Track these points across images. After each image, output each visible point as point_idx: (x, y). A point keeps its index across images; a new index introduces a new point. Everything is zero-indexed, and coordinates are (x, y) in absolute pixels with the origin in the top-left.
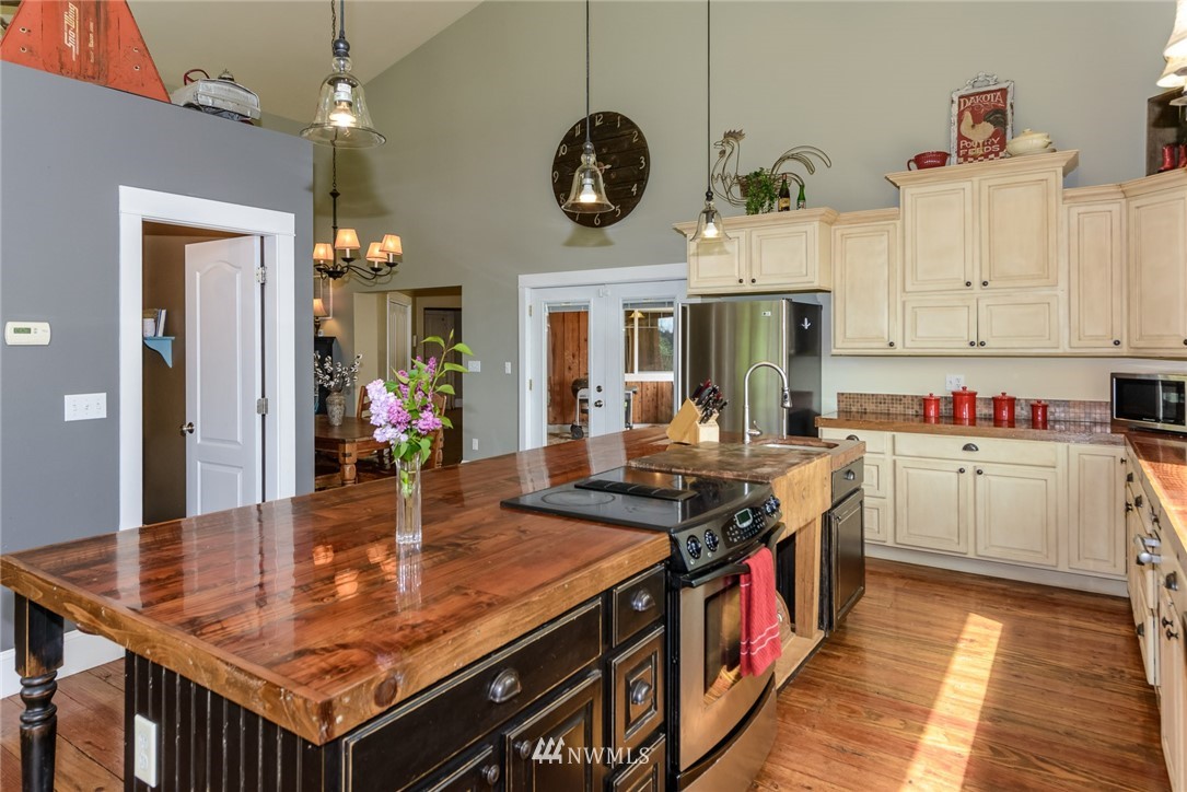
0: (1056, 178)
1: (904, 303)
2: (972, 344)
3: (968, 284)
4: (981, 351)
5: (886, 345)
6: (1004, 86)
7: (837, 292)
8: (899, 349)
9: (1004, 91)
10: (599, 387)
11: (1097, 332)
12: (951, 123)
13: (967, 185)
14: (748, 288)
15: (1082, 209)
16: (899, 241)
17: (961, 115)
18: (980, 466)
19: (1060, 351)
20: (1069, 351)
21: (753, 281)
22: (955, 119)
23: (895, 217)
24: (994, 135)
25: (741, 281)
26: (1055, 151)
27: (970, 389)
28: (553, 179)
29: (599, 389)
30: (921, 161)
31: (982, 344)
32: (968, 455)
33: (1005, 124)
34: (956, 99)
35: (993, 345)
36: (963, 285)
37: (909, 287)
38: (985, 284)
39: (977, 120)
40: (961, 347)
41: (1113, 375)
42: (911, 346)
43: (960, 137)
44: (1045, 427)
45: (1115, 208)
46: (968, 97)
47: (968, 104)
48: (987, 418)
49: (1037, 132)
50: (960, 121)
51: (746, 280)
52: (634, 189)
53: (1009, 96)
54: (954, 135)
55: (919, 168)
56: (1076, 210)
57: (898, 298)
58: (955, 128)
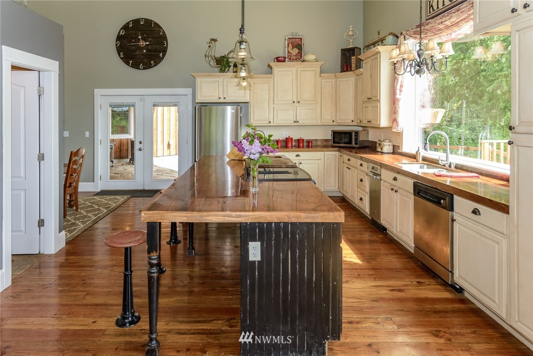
0: (318, 70)
1: (274, 108)
2: (295, 122)
3: (294, 102)
4: (297, 124)
5: (268, 122)
6: (301, 37)
7: (251, 102)
8: (272, 124)
9: (301, 39)
10: (140, 142)
11: (328, 118)
12: (285, 47)
13: (294, 69)
14: (222, 100)
15: (325, 80)
16: (272, 86)
17: (288, 44)
18: (300, 161)
19: (319, 124)
20: (321, 124)
21: (225, 98)
22: (287, 45)
23: (271, 78)
24: (298, 53)
25: (220, 98)
26: (317, 61)
27: (291, 137)
28: (117, 45)
29: (140, 143)
30: (278, 60)
31: (298, 122)
32: (298, 158)
33: (302, 50)
34: (287, 39)
35: (301, 122)
36: (292, 102)
37: (275, 103)
38: (299, 102)
39: (293, 47)
40: (291, 123)
41: (332, 131)
42: (276, 122)
43: (288, 52)
44: (312, 148)
45: (333, 80)
46: (290, 39)
47: (291, 41)
48: (295, 146)
49: (313, 54)
50: (288, 47)
51: (222, 97)
52: (161, 55)
53: (303, 41)
54: (287, 51)
55: (278, 62)
56: (323, 80)
57: (272, 106)
58: (287, 49)
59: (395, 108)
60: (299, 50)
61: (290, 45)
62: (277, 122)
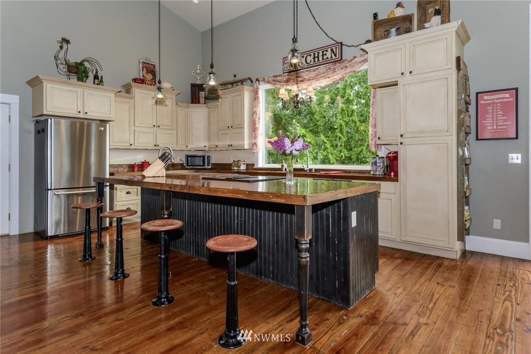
0: (175, 99)
1: (134, 130)
2: (155, 146)
3: (154, 126)
4: (157, 148)
5: (128, 145)
6: (154, 64)
8: (133, 147)
9: (154, 66)
11: (182, 143)
12: (140, 70)
13: (153, 93)
14: (82, 115)
16: (133, 107)
17: (143, 68)
19: (175, 148)
20: (177, 149)
21: (86, 113)
22: (141, 69)
23: (131, 98)
24: (153, 79)
25: (80, 113)
26: (173, 90)
27: (147, 161)
30: (136, 80)
31: (158, 145)
33: (155, 76)
34: (141, 62)
35: (160, 146)
36: (152, 126)
37: (136, 125)
38: (159, 127)
39: (147, 72)
40: (152, 146)
41: (186, 155)
43: (143, 76)
45: (186, 110)
46: (144, 63)
47: (145, 65)
49: (168, 83)
50: (143, 70)
51: (82, 112)
53: (156, 68)
54: (141, 74)
55: (136, 83)
56: (179, 109)
57: (133, 128)
58: (141, 72)
59: (255, 134)
60: (153, 76)
61: (144, 69)
62: (137, 145)
